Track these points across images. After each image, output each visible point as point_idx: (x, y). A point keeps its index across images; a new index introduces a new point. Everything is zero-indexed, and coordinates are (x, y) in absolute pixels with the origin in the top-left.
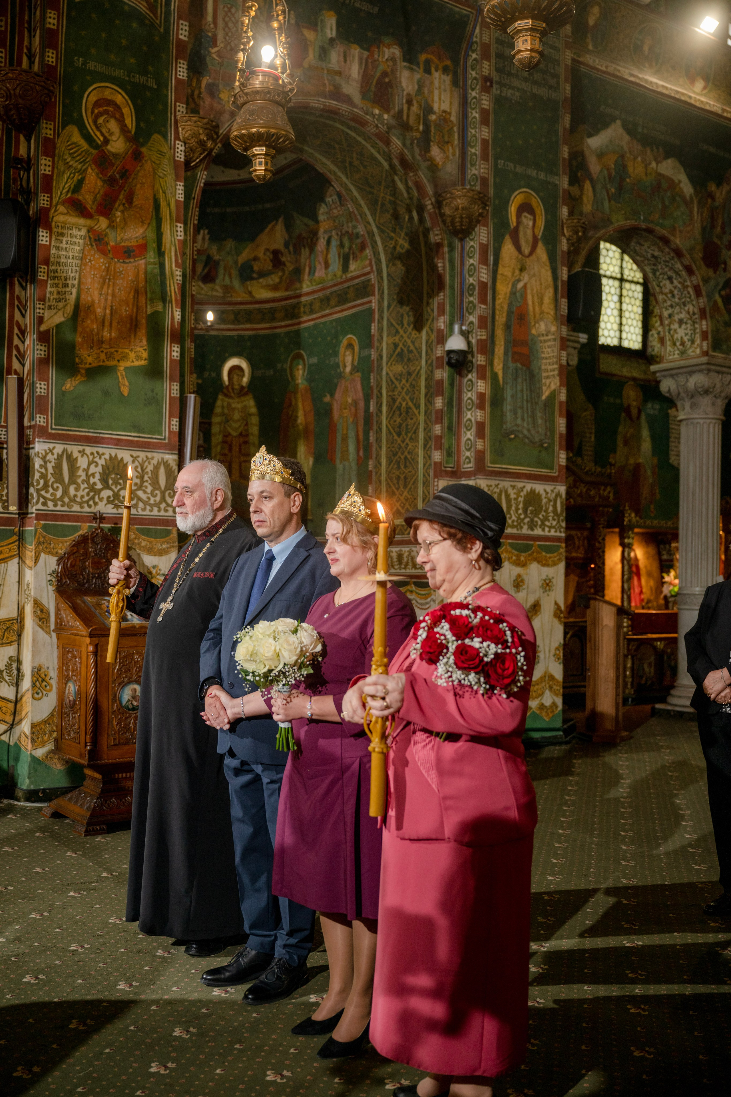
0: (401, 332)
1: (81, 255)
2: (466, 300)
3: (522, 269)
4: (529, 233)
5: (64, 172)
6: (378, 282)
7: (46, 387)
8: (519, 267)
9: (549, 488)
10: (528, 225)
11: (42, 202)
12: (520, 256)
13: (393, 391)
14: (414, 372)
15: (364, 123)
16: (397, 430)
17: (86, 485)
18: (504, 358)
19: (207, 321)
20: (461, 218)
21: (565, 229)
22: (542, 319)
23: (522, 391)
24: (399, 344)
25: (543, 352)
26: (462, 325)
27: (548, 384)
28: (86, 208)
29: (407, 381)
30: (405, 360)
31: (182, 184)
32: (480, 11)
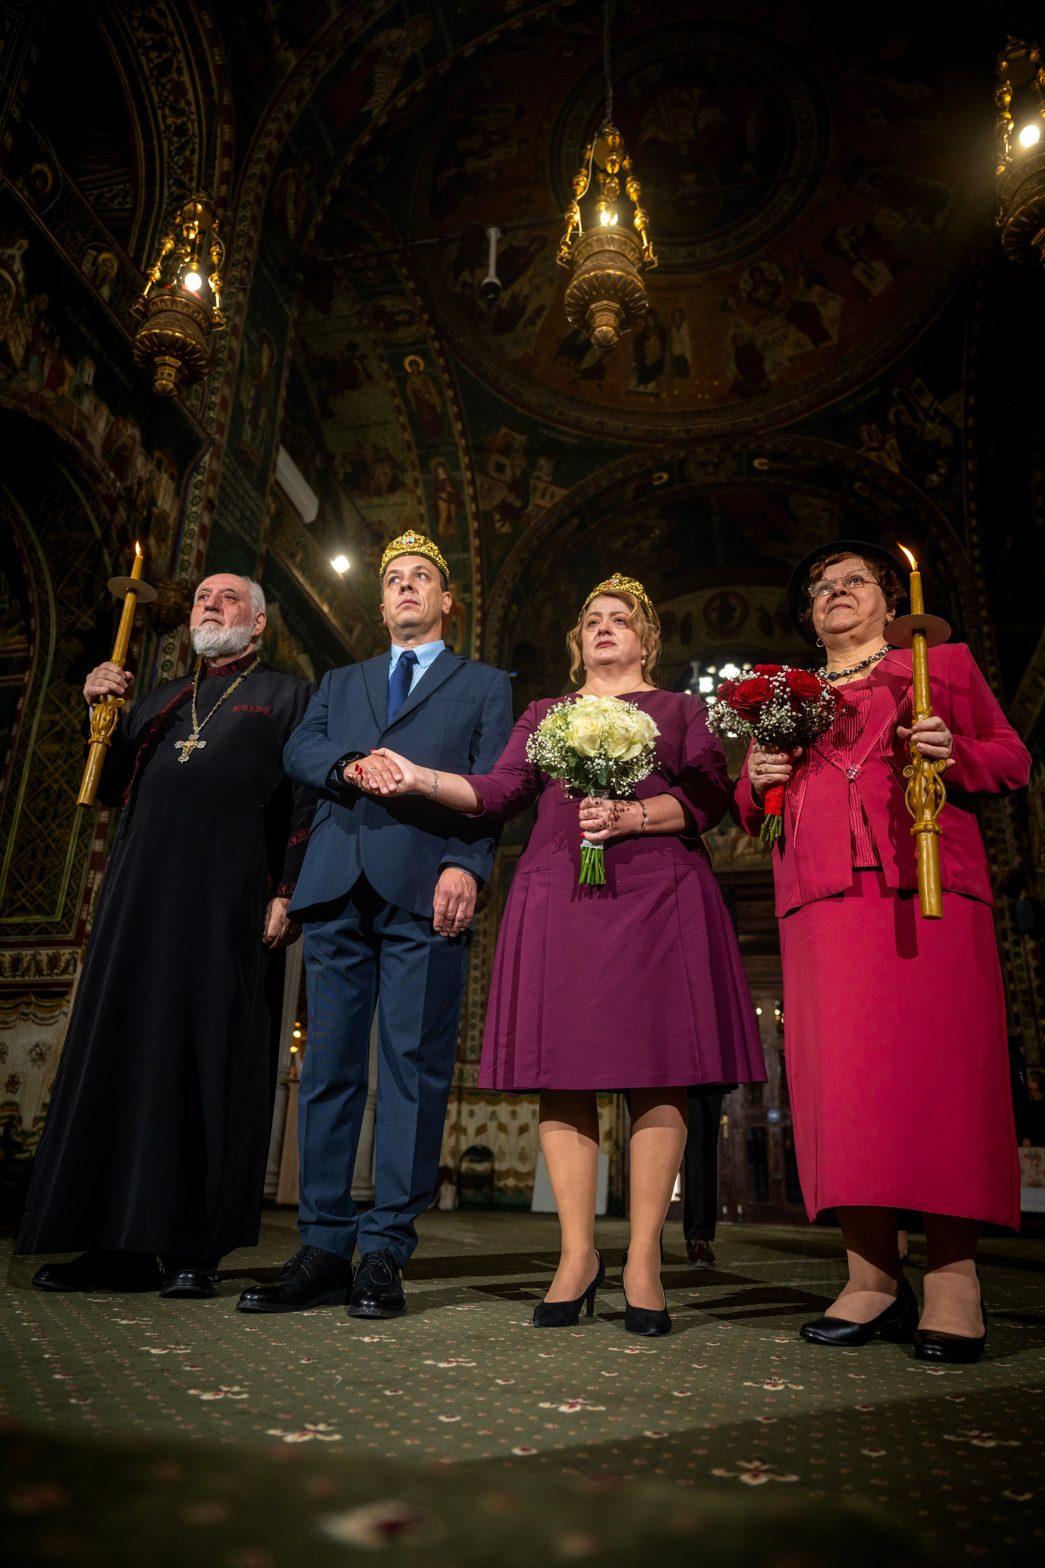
13: (40, 772)
15: (97, 479)
16: (39, 814)
24: (58, 723)
29: (65, 762)
32: (212, 442)
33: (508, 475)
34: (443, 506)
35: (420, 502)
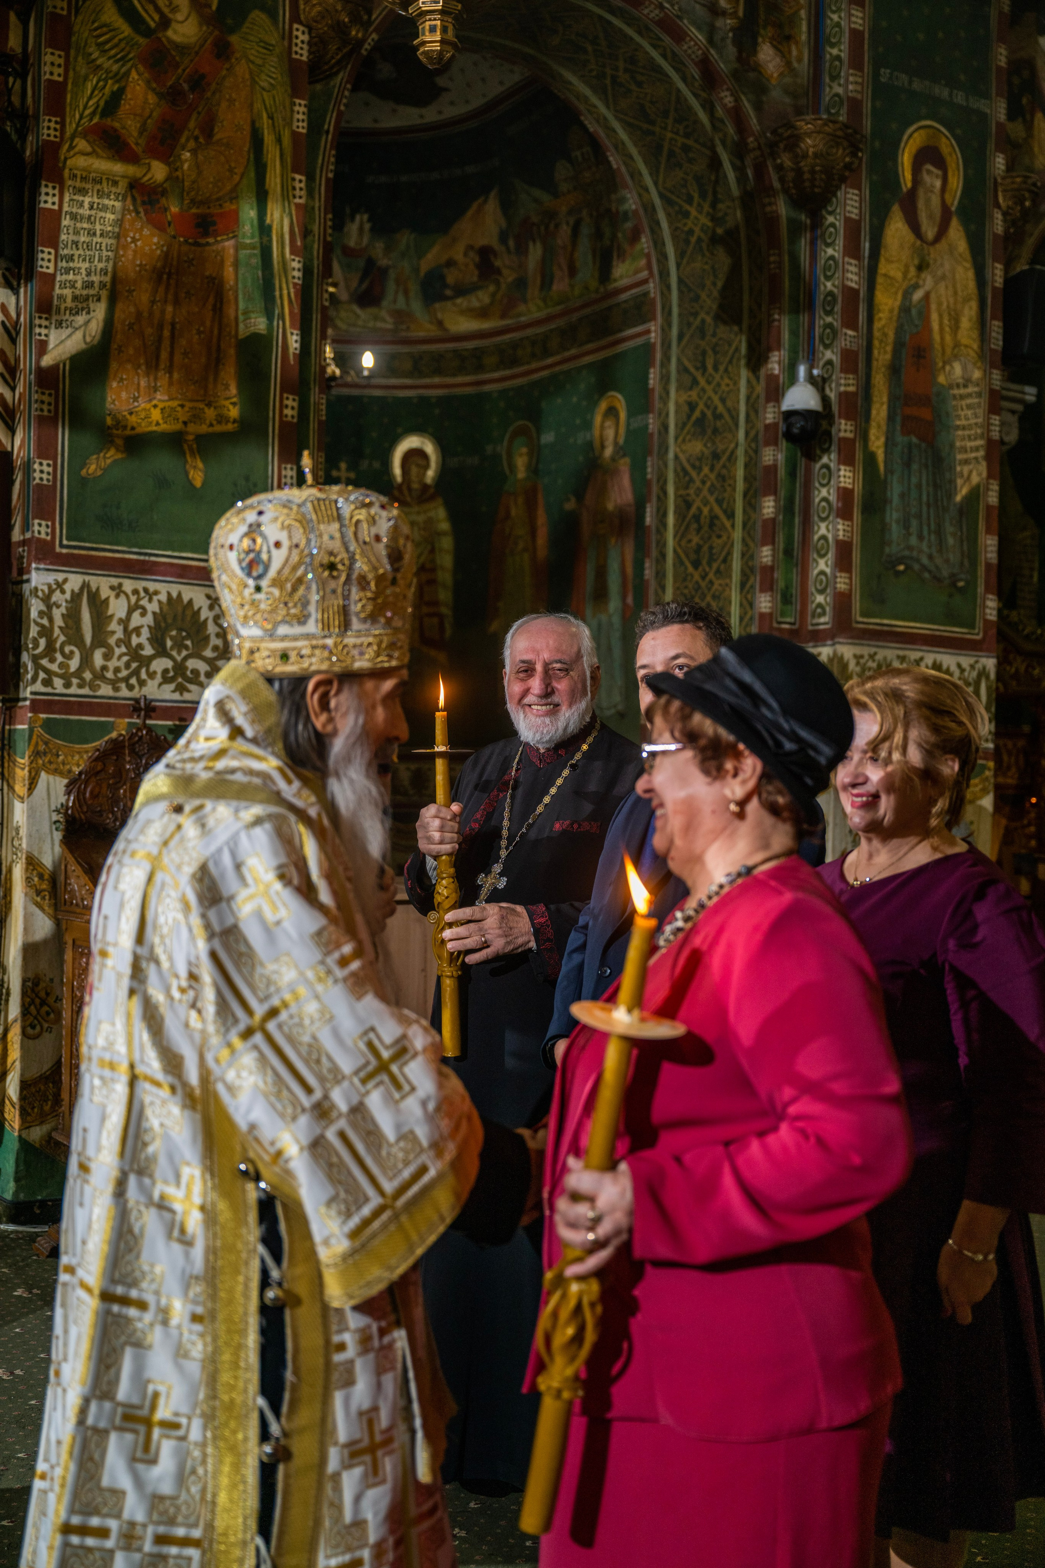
0: (702, 382)
1: (117, 230)
2: (819, 323)
3: (921, 267)
4: (935, 201)
5: (86, 78)
6: (662, 294)
7: (51, 470)
8: (916, 262)
9: (966, 661)
10: (933, 186)
11: (46, 131)
12: (919, 243)
13: (687, 488)
14: (724, 452)
16: (693, 556)
17: (124, 649)
18: (888, 425)
19: (362, 369)
20: (813, 172)
21: (1000, 195)
22: (956, 357)
23: (919, 486)
24: (697, 404)
25: (958, 417)
26: (812, 367)
27: (966, 473)
28: (126, 145)
29: (712, 469)
30: (709, 432)
31: (303, 102)
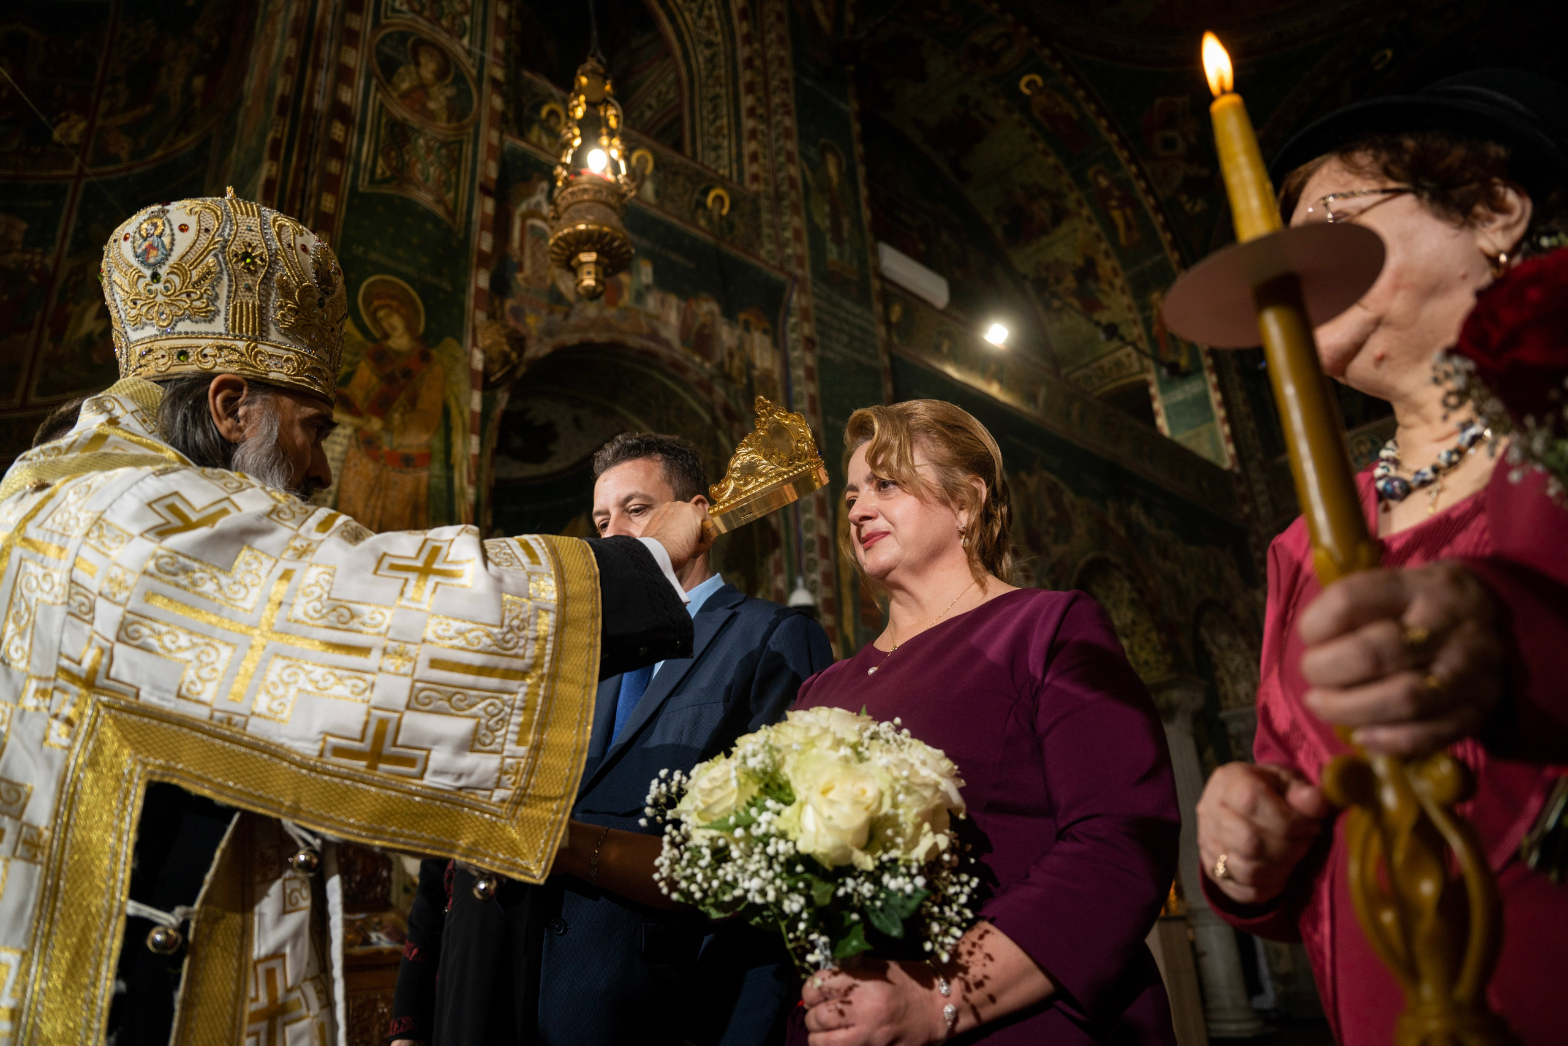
2: (804, 558)
15: (685, 369)
18: (854, 619)
26: (805, 580)
28: (354, 405)
31: (479, 393)
32: (795, 279)
33: (1181, 146)
34: (1116, 215)
35: (1090, 220)
